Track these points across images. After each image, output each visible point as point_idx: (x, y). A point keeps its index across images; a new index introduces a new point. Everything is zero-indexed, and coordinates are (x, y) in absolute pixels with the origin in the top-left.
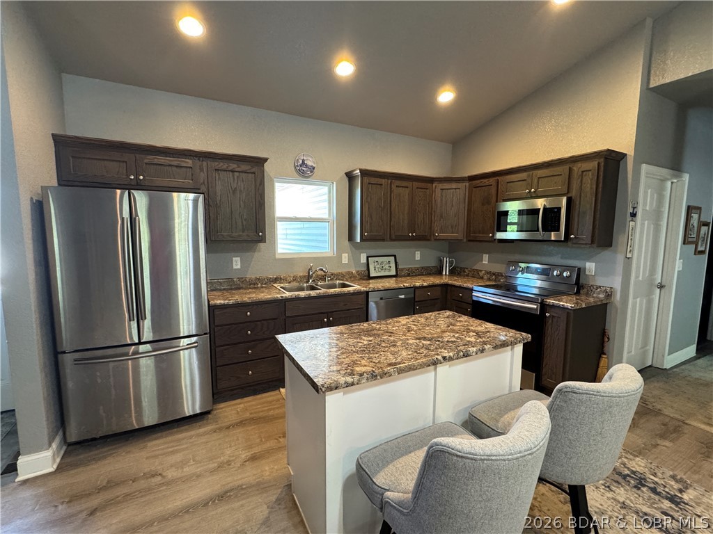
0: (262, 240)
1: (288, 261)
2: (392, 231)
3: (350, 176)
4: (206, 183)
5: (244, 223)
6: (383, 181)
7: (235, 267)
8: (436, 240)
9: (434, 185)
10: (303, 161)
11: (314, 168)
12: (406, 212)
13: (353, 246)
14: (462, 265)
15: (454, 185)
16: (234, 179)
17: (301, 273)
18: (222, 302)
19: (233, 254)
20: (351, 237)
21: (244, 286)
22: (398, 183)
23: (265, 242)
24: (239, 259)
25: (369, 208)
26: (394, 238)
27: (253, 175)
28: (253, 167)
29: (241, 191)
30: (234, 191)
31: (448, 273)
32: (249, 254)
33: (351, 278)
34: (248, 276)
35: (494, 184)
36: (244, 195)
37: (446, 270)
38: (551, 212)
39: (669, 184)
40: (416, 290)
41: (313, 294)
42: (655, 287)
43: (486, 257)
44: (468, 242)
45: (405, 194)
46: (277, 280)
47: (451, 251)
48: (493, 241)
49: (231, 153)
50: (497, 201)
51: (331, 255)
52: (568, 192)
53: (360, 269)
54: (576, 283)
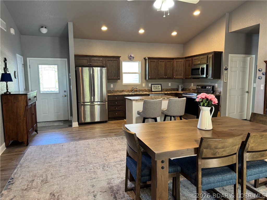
0: (119, 79)
1: (127, 85)
2: (159, 76)
3: (145, 59)
4: (105, 64)
5: (115, 74)
6: (155, 60)
7: (111, 87)
8: (175, 79)
9: (174, 60)
10: (131, 55)
11: (134, 57)
12: (164, 69)
13: (147, 81)
14: (186, 88)
15: (180, 60)
16: (112, 62)
17: (130, 89)
18: (110, 95)
19: (111, 83)
20: (145, 79)
21: (114, 92)
22: (160, 60)
24: (112, 85)
26: (159, 78)
27: (117, 61)
28: (117, 59)
29: (114, 66)
30: (112, 66)
31: (180, 90)
32: (115, 83)
33: (146, 91)
34: (115, 90)
35: (191, 60)
36: (115, 67)
37: (180, 89)
38: (203, 69)
39: (249, 58)
40: (165, 94)
41: (133, 94)
42: (245, 92)
43: (192, 84)
44: (186, 79)
45: (163, 64)
46: (123, 91)
47: (183, 83)
48: (191, 78)
49: (111, 56)
50: (192, 66)
51: (139, 84)
52: (207, 63)
53: (149, 89)
54: (212, 90)
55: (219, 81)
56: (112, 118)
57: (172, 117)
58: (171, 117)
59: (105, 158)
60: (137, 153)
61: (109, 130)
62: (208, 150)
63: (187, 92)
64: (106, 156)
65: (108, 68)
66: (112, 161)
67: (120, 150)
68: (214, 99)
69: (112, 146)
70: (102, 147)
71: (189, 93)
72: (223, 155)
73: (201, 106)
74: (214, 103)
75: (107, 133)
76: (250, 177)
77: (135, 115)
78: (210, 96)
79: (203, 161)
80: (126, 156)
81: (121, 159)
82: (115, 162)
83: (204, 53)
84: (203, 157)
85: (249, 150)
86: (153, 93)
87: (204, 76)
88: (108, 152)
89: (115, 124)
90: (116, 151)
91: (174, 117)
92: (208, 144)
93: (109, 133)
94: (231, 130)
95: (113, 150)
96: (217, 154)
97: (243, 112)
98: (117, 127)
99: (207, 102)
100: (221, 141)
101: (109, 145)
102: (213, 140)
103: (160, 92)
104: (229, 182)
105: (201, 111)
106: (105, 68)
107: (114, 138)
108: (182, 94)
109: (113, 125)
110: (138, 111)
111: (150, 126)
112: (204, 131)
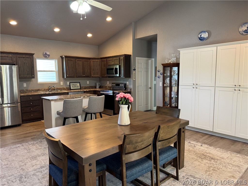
0: (34, 77)
1: (42, 84)
2: (77, 75)
3: (62, 57)
4: (16, 61)
5: (28, 73)
6: (73, 59)
7: (24, 86)
8: (92, 77)
9: (91, 60)
10: (46, 53)
11: (49, 55)
12: (81, 68)
13: (64, 79)
14: (103, 85)
15: (96, 60)
16: (24, 60)
17: (47, 88)
18: (23, 95)
19: (23, 82)
20: (63, 77)
21: (28, 92)
22: (78, 60)
23: (34, 78)
24: (26, 84)
25: (68, 67)
26: (77, 77)
27: (30, 58)
28: (30, 56)
29: (26, 63)
30: (24, 63)
32: (29, 82)
33: (64, 89)
34: (29, 89)
35: (106, 60)
36: (27, 65)
37: (98, 87)
38: (116, 69)
39: (150, 61)
40: (85, 92)
41: (50, 93)
42: (149, 88)
43: (108, 82)
44: (102, 78)
45: (80, 63)
46: (38, 90)
47: (100, 81)
48: (107, 77)
49: (23, 52)
50: (107, 66)
51: (57, 82)
52: (120, 64)
53: (67, 87)
54: (124, 87)
55: (130, 79)
56: (26, 121)
57: (93, 114)
58: (91, 114)
59: (21, 168)
60: (62, 160)
61: (24, 134)
62: (130, 146)
63: (104, 89)
64: (22, 165)
65: (20, 66)
66: (30, 170)
67: (39, 156)
68: (131, 97)
69: (29, 152)
70: (17, 155)
71: (105, 90)
72: (142, 148)
73: (120, 104)
74: (131, 101)
75: (21, 138)
76: (162, 161)
77: (54, 115)
78: (127, 95)
79: (127, 156)
80: (49, 163)
81: (41, 166)
82: (35, 170)
83: (116, 55)
84: (126, 152)
85: (160, 139)
86: (72, 91)
87: (117, 75)
88: (25, 159)
89: (31, 127)
90: (34, 158)
91: (94, 113)
92: (130, 140)
93: (25, 137)
94: (145, 123)
95: (30, 157)
96: (137, 147)
97: (148, 104)
98: (33, 130)
99: (125, 100)
100: (140, 136)
101: (26, 151)
102: (134, 136)
103: (79, 90)
104: (147, 170)
105: (120, 108)
106: (16, 66)
107: (30, 143)
108: (100, 91)
109: (29, 128)
110: (57, 111)
111: (73, 127)
112: (124, 126)
